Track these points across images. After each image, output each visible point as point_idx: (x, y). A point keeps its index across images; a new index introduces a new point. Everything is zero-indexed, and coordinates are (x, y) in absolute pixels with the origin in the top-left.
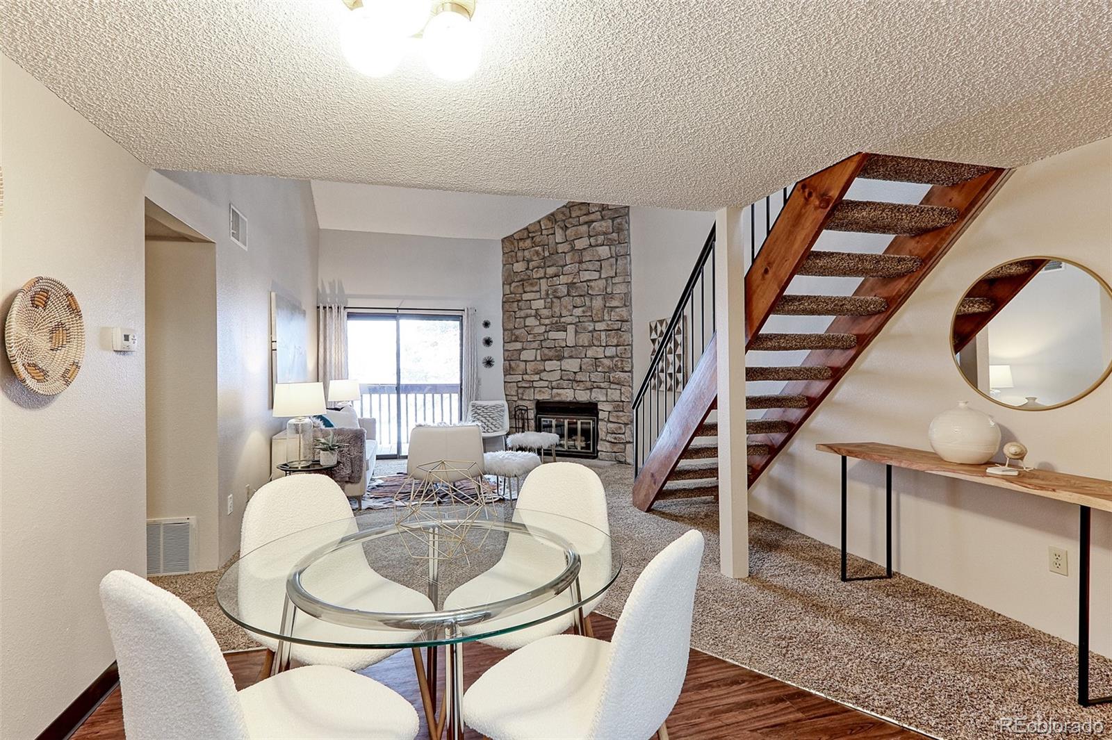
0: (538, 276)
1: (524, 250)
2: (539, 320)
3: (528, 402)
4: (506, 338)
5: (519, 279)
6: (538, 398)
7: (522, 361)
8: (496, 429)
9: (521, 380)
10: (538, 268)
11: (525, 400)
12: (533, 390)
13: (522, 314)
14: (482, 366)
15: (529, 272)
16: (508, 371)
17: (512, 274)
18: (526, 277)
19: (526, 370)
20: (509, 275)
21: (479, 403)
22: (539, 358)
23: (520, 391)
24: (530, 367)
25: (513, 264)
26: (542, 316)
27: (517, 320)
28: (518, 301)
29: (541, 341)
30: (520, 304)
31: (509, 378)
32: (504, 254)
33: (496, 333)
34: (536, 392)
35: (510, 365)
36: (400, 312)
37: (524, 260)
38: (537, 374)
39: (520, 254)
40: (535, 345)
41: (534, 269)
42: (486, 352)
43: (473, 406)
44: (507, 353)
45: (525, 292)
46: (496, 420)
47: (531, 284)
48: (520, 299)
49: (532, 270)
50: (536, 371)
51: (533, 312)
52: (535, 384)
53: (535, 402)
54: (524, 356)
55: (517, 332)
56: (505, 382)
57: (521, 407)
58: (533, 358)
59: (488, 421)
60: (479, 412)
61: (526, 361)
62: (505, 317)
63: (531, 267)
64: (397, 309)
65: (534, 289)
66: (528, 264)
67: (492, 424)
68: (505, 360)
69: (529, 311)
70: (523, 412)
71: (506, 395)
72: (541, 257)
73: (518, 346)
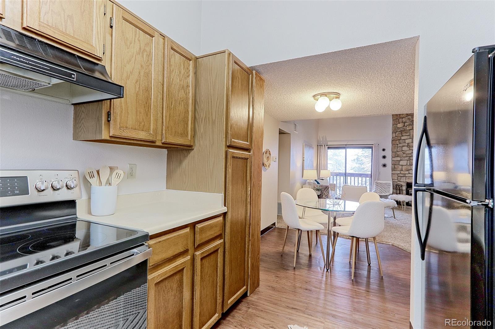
0: (409, 129)
1: (403, 118)
2: (409, 148)
3: (403, 183)
4: (393, 155)
5: (400, 130)
6: (408, 181)
7: (400, 165)
8: (386, 192)
9: (399, 173)
10: (409, 125)
11: (401, 182)
12: (405, 178)
13: (401, 145)
14: (381, 168)
15: (405, 127)
16: (393, 169)
17: (397, 128)
18: (403, 130)
19: (402, 169)
20: (395, 129)
21: (379, 181)
22: (408, 164)
23: (399, 178)
24: (404, 168)
25: (397, 124)
26: (411, 146)
27: (399, 148)
28: (399, 140)
29: (410, 157)
30: (400, 141)
31: (394, 172)
32: (393, 120)
33: (389, 153)
34: (407, 178)
35: (395, 167)
36: (347, 146)
37: (402, 122)
38: (407, 171)
39: (401, 120)
40: (407, 158)
41: (407, 126)
42: (383, 161)
43: (376, 183)
44: (393, 162)
45: (402, 136)
46: (386, 189)
47: (406, 132)
48: (400, 139)
49: (406, 126)
50: (407, 169)
51: (406, 144)
52: (406, 175)
53: (406, 183)
54: (401, 163)
55: (398, 153)
56: (392, 174)
57: (399, 185)
58: (406, 164)
59: (382, 189)
60: (378, 185)
61: (402, 165)
62: (393, 147)
63: (406, 125)
64: (346, 145)
65: (407, 135)
66: (405, 124)
67: (384, 190)
68: (392, 165)
69: (404, 144)
70: (400, 187)
71: (392, 179)
72: (411, 120)
73: (399, 159)
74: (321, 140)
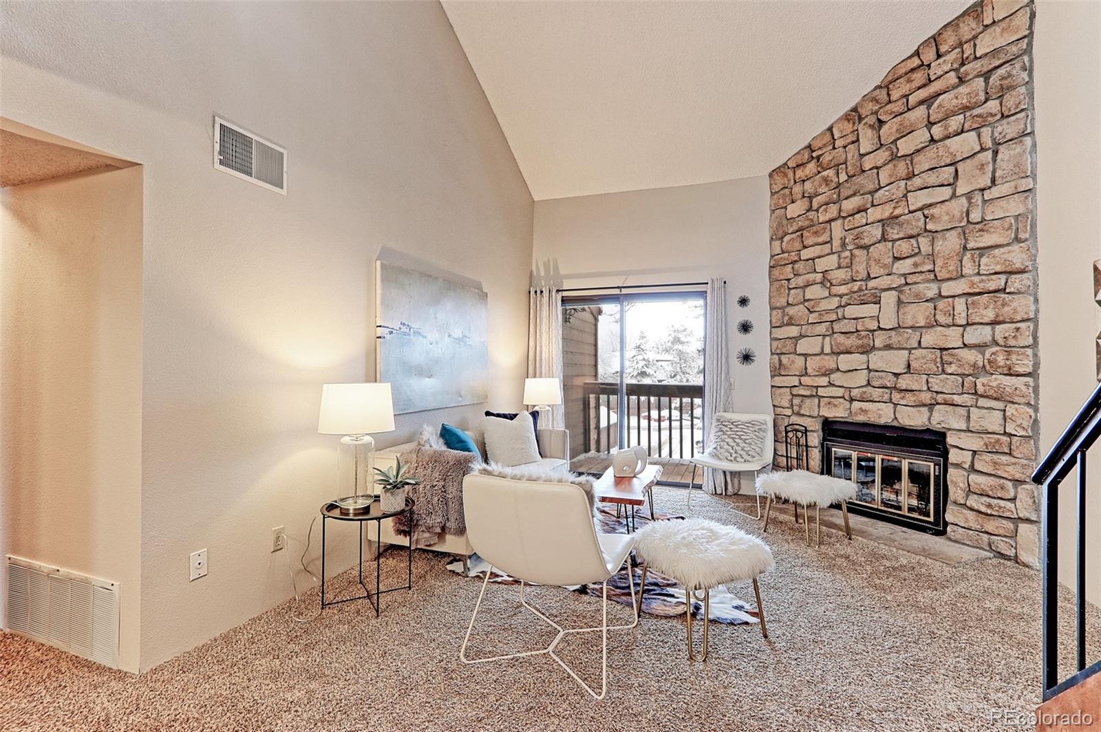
0: (828, 216)
1: (804, 181)
2: (829, 288)
3: (809, 419)
4: (774, 321)
5: (795, 227)
6: (827, 415)
7: (799, 355)
8: (749, 458)
9: (797, 383)
10: (827, 204)
11: (803, 415)
12: (816, 400)
13: (800, 281)
14: (735, 363)
15: (812, 214)
16: (777, 371)
17: (785, 222)
18: (807, 223)
19: (806, 368)
20: (780, 225)
21: (728, 416)
22: (827, 350)
23: (796, 401)
24: (813, 364)
25: (786, 208)
26: (834, 282)
27: (792, 291)
28: (794, 262)
29: (832, 322)
30: (796, 266)
31: (779, 381)
32: (773, 194)
33: (759, 313)
34: (822, 404)
35: (780, 361)
36: (624, 291)
37: (804, 197)
38: (824, 375)
39: (797, 189)
40: (822, 328)
41: (820, 207)
42: (742, 343)
43: (718, 420)
44: (775, 344)
45: (805, 247)
46: (750, 444)
47: (816, 233)
48: (796, 258)
49: (817, 211)
50: (823, 370)
51: (819, 277)
52: (821, 392)
53: (820, 420)
54: (803, 346)
55: (791, 311)
56: (772, 386)
57: (797, 427)
58: (818, 350)
59: (738, 445)
60: (725, 429)
61: (805, 355)
62: (774, 288)
63: (815, 206)
64: (618, 287)
65: (820, 240)
66: (811, 202)
67: (743, 450)
68: (772, 354)
69: (811, 277)
70: (799, 434)
71: (774, 406)
72: (833, 185)
73: (793, 331)
74: (542, 273)
